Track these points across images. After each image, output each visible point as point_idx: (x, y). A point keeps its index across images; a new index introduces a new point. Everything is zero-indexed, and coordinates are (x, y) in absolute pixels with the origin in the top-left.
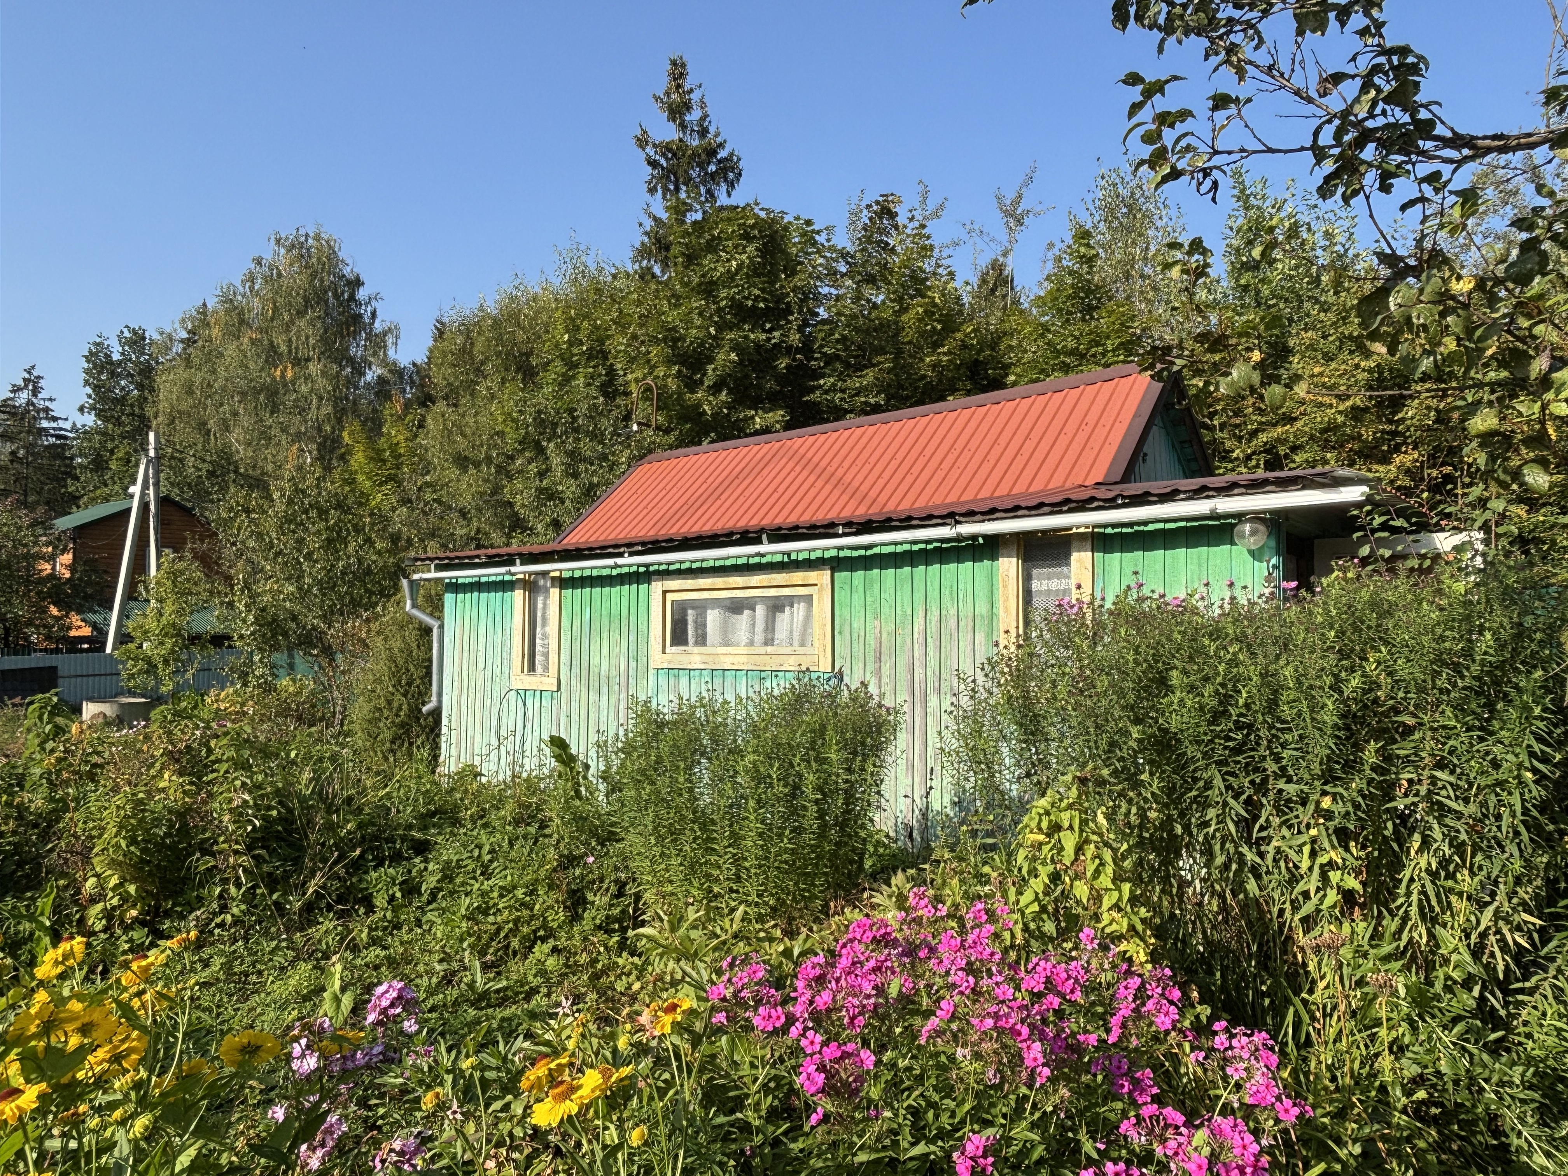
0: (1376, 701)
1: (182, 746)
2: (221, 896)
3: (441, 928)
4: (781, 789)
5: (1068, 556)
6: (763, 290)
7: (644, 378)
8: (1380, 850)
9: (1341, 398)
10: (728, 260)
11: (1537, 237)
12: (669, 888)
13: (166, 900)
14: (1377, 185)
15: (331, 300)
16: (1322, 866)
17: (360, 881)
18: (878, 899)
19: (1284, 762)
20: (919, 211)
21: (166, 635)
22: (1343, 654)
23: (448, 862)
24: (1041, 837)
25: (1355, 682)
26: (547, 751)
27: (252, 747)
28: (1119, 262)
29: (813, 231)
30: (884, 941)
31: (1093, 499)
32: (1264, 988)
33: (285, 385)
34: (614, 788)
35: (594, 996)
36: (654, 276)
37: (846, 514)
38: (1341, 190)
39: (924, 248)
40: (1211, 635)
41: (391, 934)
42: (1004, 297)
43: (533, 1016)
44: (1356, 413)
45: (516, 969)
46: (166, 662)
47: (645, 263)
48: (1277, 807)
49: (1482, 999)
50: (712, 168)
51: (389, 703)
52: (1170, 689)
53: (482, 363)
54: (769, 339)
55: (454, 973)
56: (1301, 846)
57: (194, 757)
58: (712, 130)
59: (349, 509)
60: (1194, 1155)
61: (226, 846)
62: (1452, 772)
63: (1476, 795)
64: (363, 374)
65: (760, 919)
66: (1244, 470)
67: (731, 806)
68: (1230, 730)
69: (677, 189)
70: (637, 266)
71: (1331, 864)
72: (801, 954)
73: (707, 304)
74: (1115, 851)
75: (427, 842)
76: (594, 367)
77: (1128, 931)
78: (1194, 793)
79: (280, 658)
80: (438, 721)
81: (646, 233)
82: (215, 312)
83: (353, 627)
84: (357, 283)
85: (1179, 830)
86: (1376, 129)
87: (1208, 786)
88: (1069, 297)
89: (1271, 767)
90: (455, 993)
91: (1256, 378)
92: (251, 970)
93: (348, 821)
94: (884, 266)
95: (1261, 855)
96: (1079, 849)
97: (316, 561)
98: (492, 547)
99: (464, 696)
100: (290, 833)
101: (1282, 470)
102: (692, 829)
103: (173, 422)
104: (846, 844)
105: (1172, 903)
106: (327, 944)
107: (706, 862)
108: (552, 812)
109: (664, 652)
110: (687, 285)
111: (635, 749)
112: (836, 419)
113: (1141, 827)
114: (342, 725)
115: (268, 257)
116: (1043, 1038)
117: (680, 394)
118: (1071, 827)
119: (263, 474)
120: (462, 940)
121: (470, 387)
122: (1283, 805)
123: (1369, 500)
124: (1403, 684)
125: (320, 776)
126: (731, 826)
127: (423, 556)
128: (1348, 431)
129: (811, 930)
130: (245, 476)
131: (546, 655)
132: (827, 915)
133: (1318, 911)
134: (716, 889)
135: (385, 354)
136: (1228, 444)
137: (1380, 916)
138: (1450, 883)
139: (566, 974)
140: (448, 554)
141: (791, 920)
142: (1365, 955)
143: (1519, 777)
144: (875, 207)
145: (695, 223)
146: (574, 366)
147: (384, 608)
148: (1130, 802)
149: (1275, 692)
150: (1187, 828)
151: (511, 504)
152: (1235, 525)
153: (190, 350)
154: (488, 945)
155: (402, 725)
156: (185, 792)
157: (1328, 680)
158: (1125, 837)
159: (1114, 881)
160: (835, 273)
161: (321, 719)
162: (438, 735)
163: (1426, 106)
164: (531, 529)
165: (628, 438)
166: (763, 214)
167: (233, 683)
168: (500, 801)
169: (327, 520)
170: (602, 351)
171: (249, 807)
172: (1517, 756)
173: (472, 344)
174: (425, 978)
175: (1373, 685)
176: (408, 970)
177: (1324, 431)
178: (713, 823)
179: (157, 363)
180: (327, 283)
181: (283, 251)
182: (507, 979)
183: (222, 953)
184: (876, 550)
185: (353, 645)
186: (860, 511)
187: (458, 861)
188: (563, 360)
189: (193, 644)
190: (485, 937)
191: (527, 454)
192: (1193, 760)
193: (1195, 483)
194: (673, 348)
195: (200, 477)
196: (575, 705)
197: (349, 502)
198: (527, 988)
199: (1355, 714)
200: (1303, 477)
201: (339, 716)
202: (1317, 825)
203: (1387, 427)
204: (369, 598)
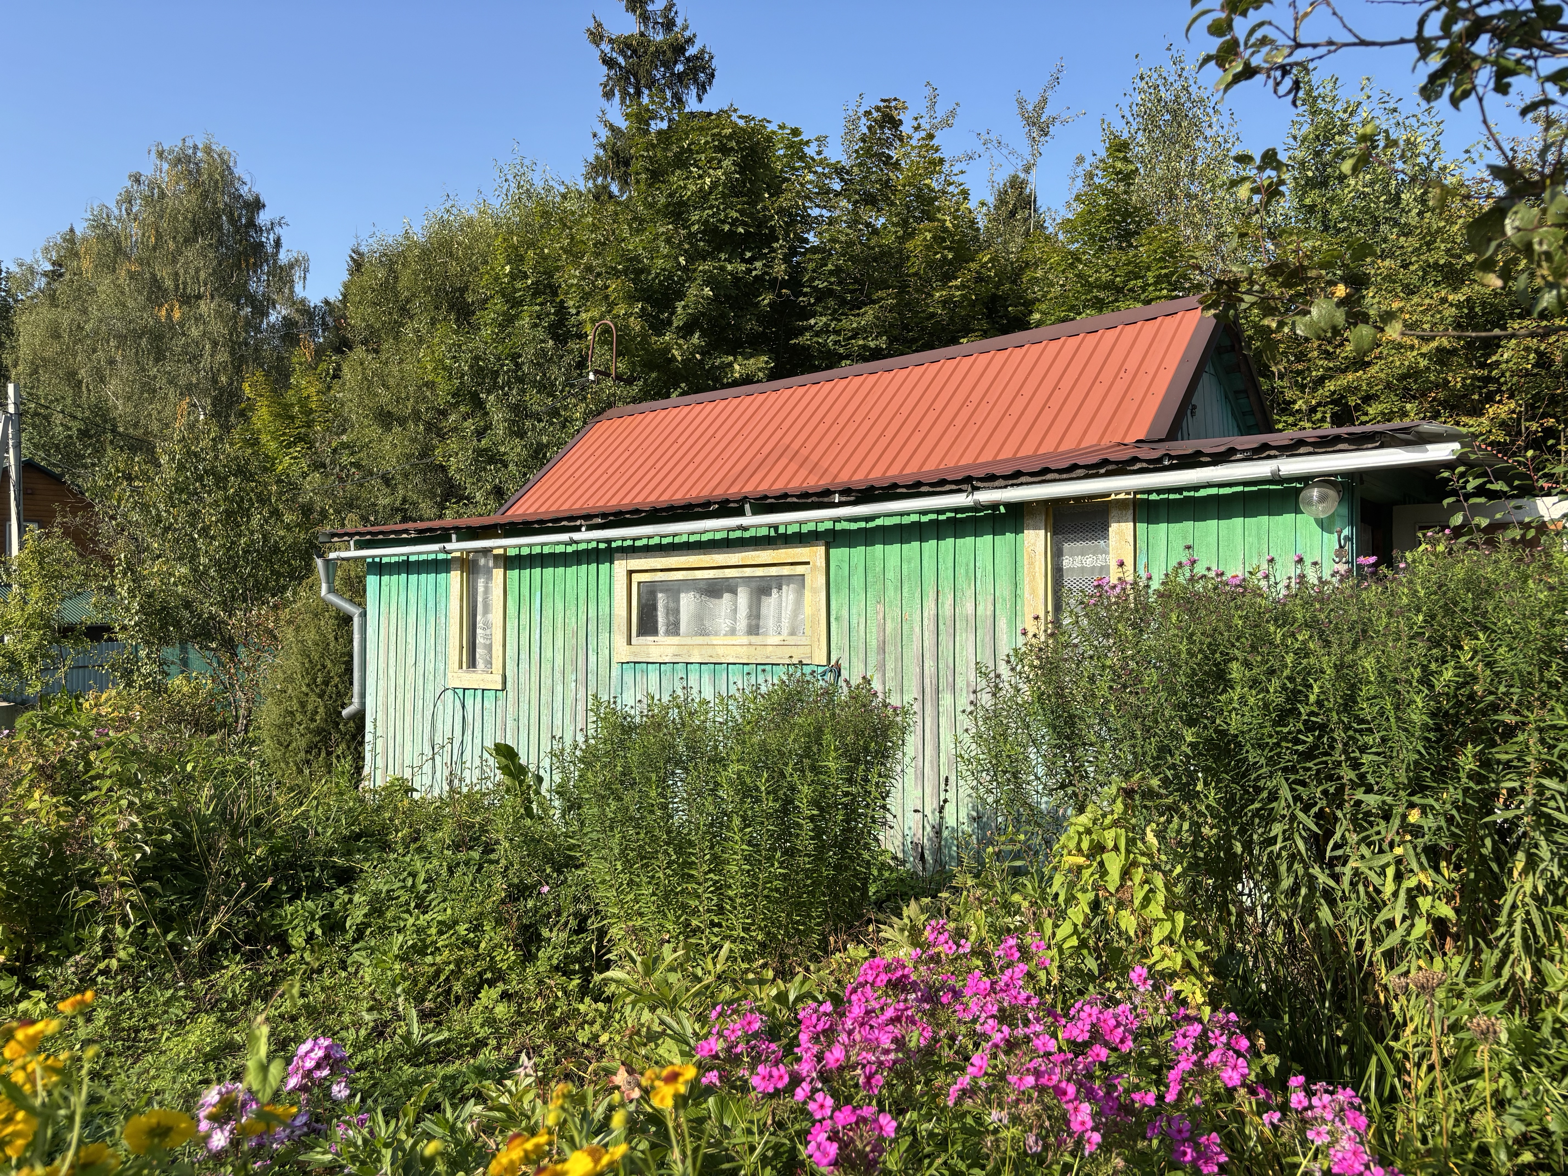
0: (1472, 696)
1: (54, 759)
2: (104, 937)
3: (370, 970)
4: (769, 804)
5: (1105, 528)
6: (741, 212)
7: (602, 318)
8: (1476, 871)
9: (1425, 339)
10: (700, 177)
12: (639, 922)
13: (38, 941)
14: (1492, 85)
15: (226, 226)
16: (1409, 890)
17: (272, 916)
18: (887, 933)
19: (1363, 769)
20: (927, 118)
21: (32, 626)
22: (1435, 642)
23: (377, 893)
24: (1081, 860)
25: (1448, 674)
26: (491, 761)
27: (140, 760)
28: (1161, 179)
29: (801, 143)
30: (900, 985)
31: (1135, 460)
32: (1339, 1033)
33: (172, 327)
34: (573, 805)
35: (552, 1049)
36: (611, 196)
37: (844, 480)
39: (932, 162)
40: (1276, 620)
42: (1026, 220)
43: (481, 1073)
44: (1442, 356)
45: (460, 1017)
46: (32, 659)
47: (600, 180)
48: (1354, 820)
50: (680, 68)
51: (303, 705)
52: (1229, 685)
53: (408, 301)
54: (749, 271)
55: (386, 1024)
56: (1384, 868)
57: (70, 772)
58: (679, 22)
59: (252, 475)
61: (109, 878)
64: (265, 314)
65: (747, 957)
66: (1309, 425)
67: (712, 825)
68: (1299, 731)
69: (638, 93)
70: (590, 184)
71: (1421, 889)
72: (798, 999)
73: (676, 229)
74: (1166, 874)
75: (352, 869)
76: (541, 304)
77: (1182, 967)
78: (1257, 805)
79: (171, 652)
80: (361, 727)
81: (603, 146)
82: (85, 239)
83: (259, 615)
84: (257, 205)
85: (1238, 848)
86: (1491, 18)
87: (1274, 796)
88: (1103, 221)
89: (1348, 774)
90: (388, 1047)
91: (1340, 317)
92: (142, 1024)
93: (257, 846)
94: (886, 184)
95: (1337, 878)
96: (1126, 874)
97: (213, 538)
98: (422, 520)
99: (391, 698)
100: (187, 861)
101: (1354, 424)
102: (666, 852)
103: (35, 371)
104: (847, 868)
105: (1231, 934)
106: (234, 992)
107: (683, 891)
108: (499, 833)
109: (629, 643)
110: (651, 206)
111: (598, 758)
112: (830, 367)
113: (1195, 845)
114: (246, 731)
115: (148, 172)
116: (1091, 1095)
117: (644, 337)
118: (1116, 848)
119: (146, 433)
120: (395, 985)
121: (395, 330)
122: (1362, 819)
123: (1461, 460)
124: (1505, 677)
125: (222, 793)
126: (712, 847)
127: (340, 531)
128: (1432, 378)
129: (807, 969)
130: (123, 436)
131: (489, 648)
132: (826, 952)
133: (1404, 943)
134: (695, 922)
135: (292, 291)
136: (1289, 395)
137: (1477, 948)
138: (1559, 909)
139: (518, 1024)
140: (370, 529)
141: (783, 957)
142: (1460, 996)
144: (875, 114)
145: (660, 132)
146: (516, 303)
147: (295, 593)
148: (1182, 817)
149: (1353, 687)
150: (1248, 846)
151: (443, 469)
152: (1301, 489)
153: (56, 285)
154: (426, 990)
155: (318, 731)
156: (59, 815)
157: (1417, 673)
158: (1178, 858)
159: (1166, 910)
160: (828, 191)
161: (223, 724)
162: (362, 743)
164: (467, 498)
165: (583, 389)
166: (741, 123)
167: (115, 684)
168: (436, 820)
169: (225, 488)
170: (550, 286)
171: (137, 831)
173: (396, 278)
174: (352, 1031)
175: (1469, 678)
176: (331, 1020)
177: (1403, 377)
178: (691, 844)
179: (16, 301)
180: (220, 205)
181: (166, 166)
182: (449, 1029)
183: (107, 1005)
184: (879, 522)
185: (259, 637)
186: (859, 476)
187: (388, 891)
188: (503, 296)
189: (65, 637)
190: (422, 981)
191: (462, 409)
192: (1255, 766)
193: (1254, 440)
194: (633, 281)
195: (70, 437)
196: (524, 706)
197: (252, 468)
198: (472, 1039)
199: (1447, 712)
200: (1381, 433)
201: (242, 721)
202: (1403, 842)
203: (1479, 373)
204: (277, 581)
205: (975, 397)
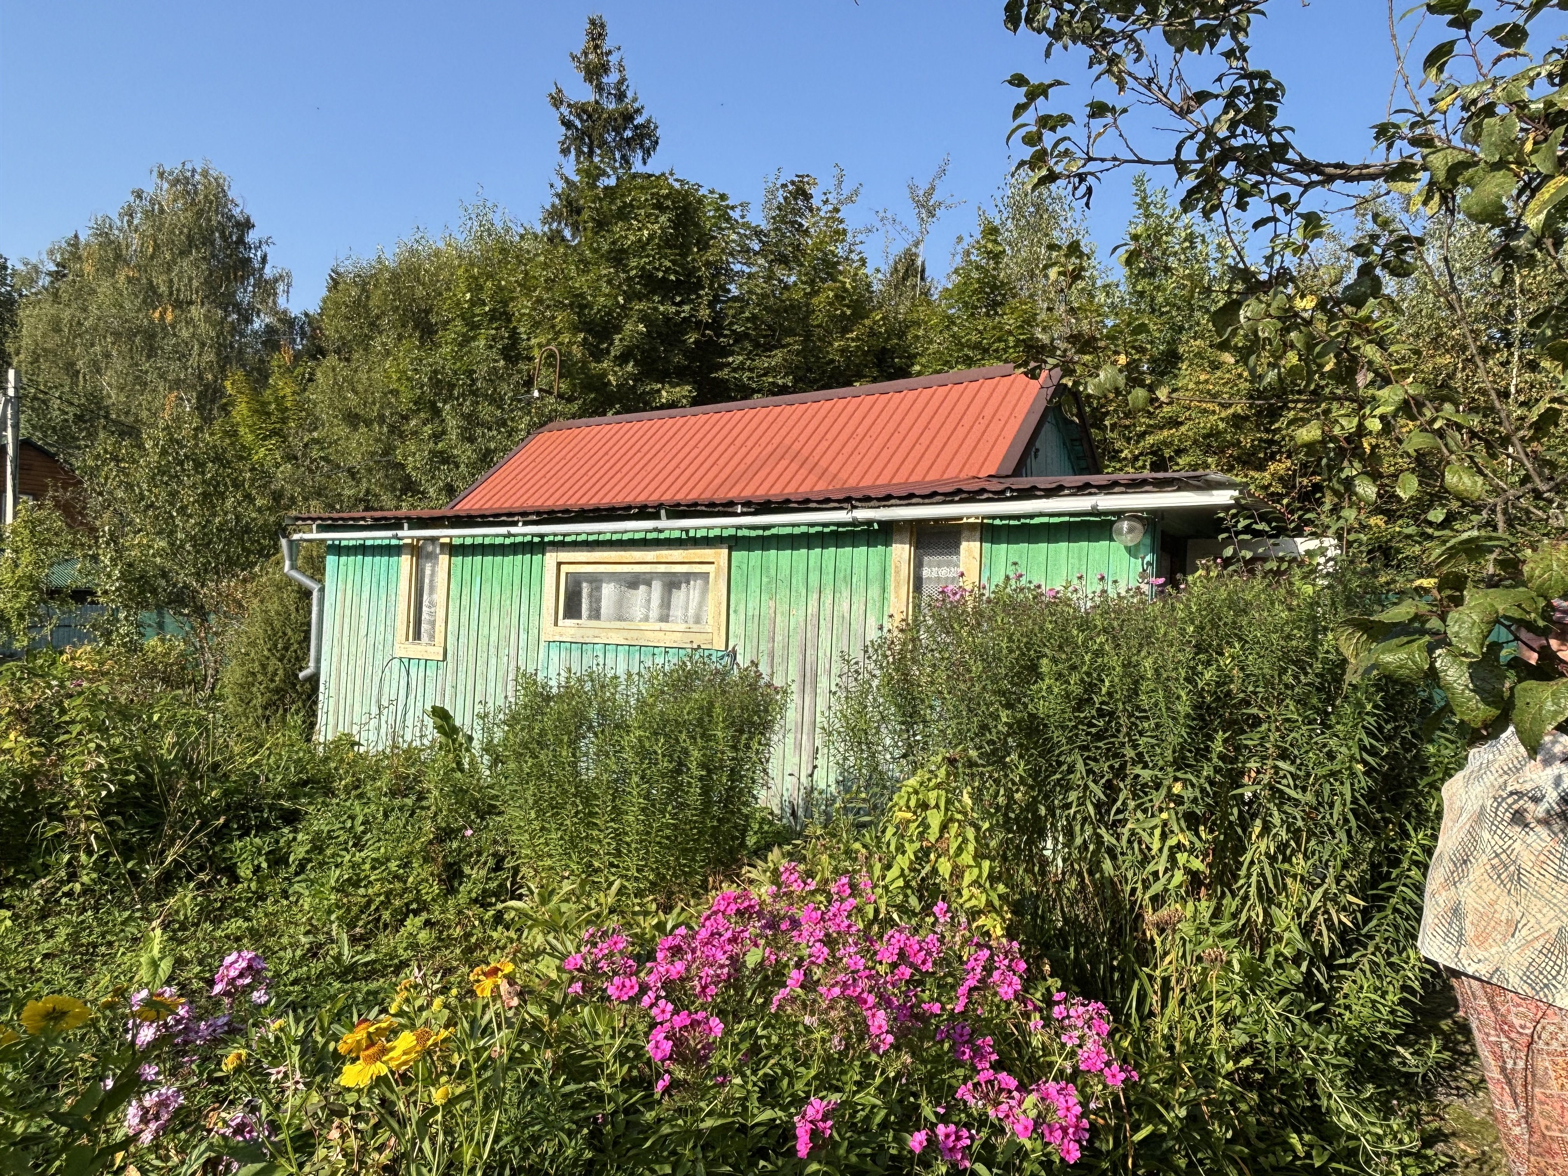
0: (1228, 694)
1: (30, 705)
2: (69, 864)
3: (309, 900)
4: (665, 764)
5: (957, 546)
6: (674, 262)
7: (548, 343)
8: (1225, 834)
9: (1224, 406)
10: (640, 229)
11: (1370, 263)
12: (548, 862)
13: (7, 866)
14: (1234, 201)
15: (218, 241)
16: (1171, 848)
17: (224, 850)
18: (754, 874)
19: (1140, 749)
20: (834, 194)
21: (22, 587)
22: (1199, 649)
23: (318, 833)
24: (909, 815)
25: (1209, 675)
26: (430, 722)
27: (110, 709)
28: (1024, 260)
29: (727, 206)
30: (748, 913)
31: (983, 491)
32: (1115, 963)
33: (164, 328)
34: (497, 760)
36: (563, 239)
37: (747, 494)
38: (1201, 205)
39: (837, 232)
40: (1080, 626)
41: (255, 905)
42: (914, 287)
44: (1237, 421)
45: (386, 942)
46: (21, 616)
47: (555, 225)
48: (1133, 791)
49: (1309, 974)
50: (628, 133)
51: (264, 667)
52: (1040, 677)
53: (378, 317)
54: (678, 313)
55: (320, 946)
56: (1153, 829)
57: (44, 717)
58: (630, 94)
59: (228, 462)
60: (1022, 1117)
61: (76, 811)
62: (1293, 762)
63: (1313, 785)
64: (249, 321)
65: (639, 893)
66: (1132, 470)
67: (614, 780)
68: (1093, 717)
69: (591, 153)
70: (546, 229)
71: (1179, 846)
72: (674, 928)
73: (617, 272)
74: (978, 828)
75: (297, 811)
76: (496, 329)
77: (987, 905)
78: (1058, 776)
79: (148, 616)
80: (315, 689)
81: (558, 195)
82: (88, 245)
83: (229, 586)
84: (247, 225)
85: (1043, 811)
86: (1237, 149)
87: (1071, 770)
88: (975, 292)
89: (1129, 753)
90: (320, 965)
91: (1121, 381)
92: (100, 941)
93: (213, 789)
94: (797, 247)
95: (1117, 837)
96: (944, 827)
97: (190, 516)
98: (382, 509)
99: (344, 663)
100: (148, 799)
101: (1166, 471)
102: (574, 804)
103: (36, 360)
104: (729, 820)
105: (1033, 881)
106: (185, 915)
107: (586, 837)
108: (430, 784)
109: (556, 624)
110: (595, 251)
111: (518, 722)
112: (743, 398)
113: (1008, 807)
114: (213, 689)
115: (149, 190)
116: (888, 1006)
117: (585, 363)
118: (937, 806)
119: (137, 421)
120: (330, 912)
121: (364, 342)
122: (1140, 790)
123: (1237, 503)
124: (1253, 679)
125: (184, 741)
126: (613, 800)
127: (305, 516)
128: (1229, 438)
129: (687, 904)
130: (115, 422)
131: (433, 623)
132: (705, 890)
133: (1166, 890)
134: (596, 864)
135: (275, 303)
136: (1117, 445)
137: (1223, 894)
138: (1286, 866)
139: (438, 948)
140: (335, 515)
141: (668, 894)
142: (1207, 932)
143: (1350, 768)
144: (791, 187)
145: (606, 188)
146: (474, 326)
147: (262, 568)
148: (998, 783)
149: (1136, 683)
150: (1051, 810)
151: (403, 467)
152: (1114, 522)
153: (59, 284)
154: (357, 918)
155: (277, 691)
156: (32, 754)
157: (1185, 673)
158: (989, 816)
159: (975, 858)
160: (748, 251)
161: (191, 682)
162: (315, 703)
163: (1279, 131)
164: (423, 493)
165: (528, 404)
166: (677, 185)
168: (377, 771)
169: (203, 473)
170: (505, 313)
171: (105, 771)
172: (1349, 749)
173: (368, 297)
174: (289, 951)
175: (1224, 680)
176: (271, 942)
177: (1206, 436)
178: (596, 797)
179: (21, 295)
180: (214, 223)
181: (166, 186)
182: (376, 952)
183: (69, 923)
184: (774, 531)
185: (228, 606)
186: (761, 492)
187: (329, 832)
188: (464, 319)
189: (52, 598)
190: (355, 909)
191: (422, 415)
192: (1058, 745)
193: (1080, 479)
194: (579, 315)
195: (66, 421)
196: (461, 676)
197: (228, 456)
198: (396, 961)
199: (1209, 707)
200: (1179, 479)
201: (210, 680)
202: (1168, 809)
203: (1265, 436)
204: (247, 557)
205: (861, 431)
